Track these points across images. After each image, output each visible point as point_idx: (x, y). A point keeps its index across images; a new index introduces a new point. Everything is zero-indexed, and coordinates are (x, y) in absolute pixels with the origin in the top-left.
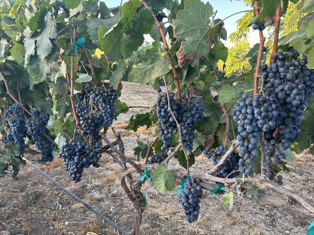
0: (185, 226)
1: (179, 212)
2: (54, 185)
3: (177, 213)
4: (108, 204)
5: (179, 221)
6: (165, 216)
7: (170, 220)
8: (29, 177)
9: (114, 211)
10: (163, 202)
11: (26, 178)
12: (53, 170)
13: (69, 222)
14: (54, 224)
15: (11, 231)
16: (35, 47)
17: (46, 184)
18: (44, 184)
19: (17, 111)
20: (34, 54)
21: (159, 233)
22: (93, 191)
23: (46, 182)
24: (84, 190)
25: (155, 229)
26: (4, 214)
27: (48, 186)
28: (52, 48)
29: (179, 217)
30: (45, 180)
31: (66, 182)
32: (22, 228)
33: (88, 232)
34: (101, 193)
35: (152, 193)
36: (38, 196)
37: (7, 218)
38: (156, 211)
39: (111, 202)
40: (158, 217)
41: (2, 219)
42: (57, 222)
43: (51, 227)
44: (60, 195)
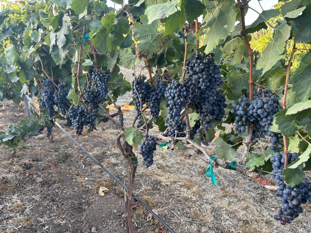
0: (182, 193)
1: (180, 181)
2: (80, 150)
3: (177, 182)
4: (121, 169)
5: (178, 188)
6: (166, 183)
7: (170, 187)
8: (62, 141)
9: (125, 174)
10: (168, 172)
11: (60, 141)
12: (81, 138)
13: (89, 179)
14: (77, 178)
15: (44, 179)
16: (55, 40)
17: (74, 148)
18: (73, 148)
19: (48, 84)
20: (55, 44)
21: (158, 195)
22: (111, 157)
23: (75, 147)
24: (104, 155)
25: (155, 191)
26: (40, 166)
27: (76, 149)
28: (66, 41)
29: (178, 186)
30: (74, 145)
31: (90, 148)
32: (52, 178)
33: (101, 187)
34: (117, 159)
35: (160, 164)
36: (67, 157)
37: (42, 170)
38: (159, 178)
39: (124, 167)
40: (160, 183)
41: (38, 170)
42: (79, 177)
43: (74, 180)
44: (84, 157)
